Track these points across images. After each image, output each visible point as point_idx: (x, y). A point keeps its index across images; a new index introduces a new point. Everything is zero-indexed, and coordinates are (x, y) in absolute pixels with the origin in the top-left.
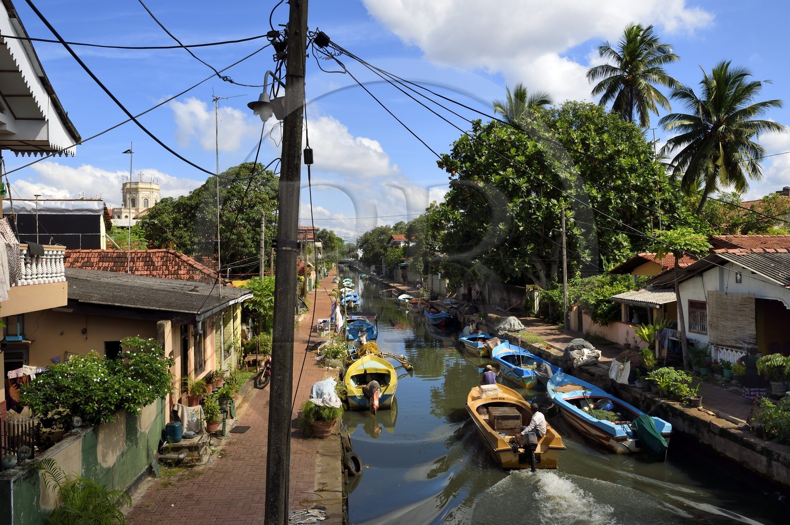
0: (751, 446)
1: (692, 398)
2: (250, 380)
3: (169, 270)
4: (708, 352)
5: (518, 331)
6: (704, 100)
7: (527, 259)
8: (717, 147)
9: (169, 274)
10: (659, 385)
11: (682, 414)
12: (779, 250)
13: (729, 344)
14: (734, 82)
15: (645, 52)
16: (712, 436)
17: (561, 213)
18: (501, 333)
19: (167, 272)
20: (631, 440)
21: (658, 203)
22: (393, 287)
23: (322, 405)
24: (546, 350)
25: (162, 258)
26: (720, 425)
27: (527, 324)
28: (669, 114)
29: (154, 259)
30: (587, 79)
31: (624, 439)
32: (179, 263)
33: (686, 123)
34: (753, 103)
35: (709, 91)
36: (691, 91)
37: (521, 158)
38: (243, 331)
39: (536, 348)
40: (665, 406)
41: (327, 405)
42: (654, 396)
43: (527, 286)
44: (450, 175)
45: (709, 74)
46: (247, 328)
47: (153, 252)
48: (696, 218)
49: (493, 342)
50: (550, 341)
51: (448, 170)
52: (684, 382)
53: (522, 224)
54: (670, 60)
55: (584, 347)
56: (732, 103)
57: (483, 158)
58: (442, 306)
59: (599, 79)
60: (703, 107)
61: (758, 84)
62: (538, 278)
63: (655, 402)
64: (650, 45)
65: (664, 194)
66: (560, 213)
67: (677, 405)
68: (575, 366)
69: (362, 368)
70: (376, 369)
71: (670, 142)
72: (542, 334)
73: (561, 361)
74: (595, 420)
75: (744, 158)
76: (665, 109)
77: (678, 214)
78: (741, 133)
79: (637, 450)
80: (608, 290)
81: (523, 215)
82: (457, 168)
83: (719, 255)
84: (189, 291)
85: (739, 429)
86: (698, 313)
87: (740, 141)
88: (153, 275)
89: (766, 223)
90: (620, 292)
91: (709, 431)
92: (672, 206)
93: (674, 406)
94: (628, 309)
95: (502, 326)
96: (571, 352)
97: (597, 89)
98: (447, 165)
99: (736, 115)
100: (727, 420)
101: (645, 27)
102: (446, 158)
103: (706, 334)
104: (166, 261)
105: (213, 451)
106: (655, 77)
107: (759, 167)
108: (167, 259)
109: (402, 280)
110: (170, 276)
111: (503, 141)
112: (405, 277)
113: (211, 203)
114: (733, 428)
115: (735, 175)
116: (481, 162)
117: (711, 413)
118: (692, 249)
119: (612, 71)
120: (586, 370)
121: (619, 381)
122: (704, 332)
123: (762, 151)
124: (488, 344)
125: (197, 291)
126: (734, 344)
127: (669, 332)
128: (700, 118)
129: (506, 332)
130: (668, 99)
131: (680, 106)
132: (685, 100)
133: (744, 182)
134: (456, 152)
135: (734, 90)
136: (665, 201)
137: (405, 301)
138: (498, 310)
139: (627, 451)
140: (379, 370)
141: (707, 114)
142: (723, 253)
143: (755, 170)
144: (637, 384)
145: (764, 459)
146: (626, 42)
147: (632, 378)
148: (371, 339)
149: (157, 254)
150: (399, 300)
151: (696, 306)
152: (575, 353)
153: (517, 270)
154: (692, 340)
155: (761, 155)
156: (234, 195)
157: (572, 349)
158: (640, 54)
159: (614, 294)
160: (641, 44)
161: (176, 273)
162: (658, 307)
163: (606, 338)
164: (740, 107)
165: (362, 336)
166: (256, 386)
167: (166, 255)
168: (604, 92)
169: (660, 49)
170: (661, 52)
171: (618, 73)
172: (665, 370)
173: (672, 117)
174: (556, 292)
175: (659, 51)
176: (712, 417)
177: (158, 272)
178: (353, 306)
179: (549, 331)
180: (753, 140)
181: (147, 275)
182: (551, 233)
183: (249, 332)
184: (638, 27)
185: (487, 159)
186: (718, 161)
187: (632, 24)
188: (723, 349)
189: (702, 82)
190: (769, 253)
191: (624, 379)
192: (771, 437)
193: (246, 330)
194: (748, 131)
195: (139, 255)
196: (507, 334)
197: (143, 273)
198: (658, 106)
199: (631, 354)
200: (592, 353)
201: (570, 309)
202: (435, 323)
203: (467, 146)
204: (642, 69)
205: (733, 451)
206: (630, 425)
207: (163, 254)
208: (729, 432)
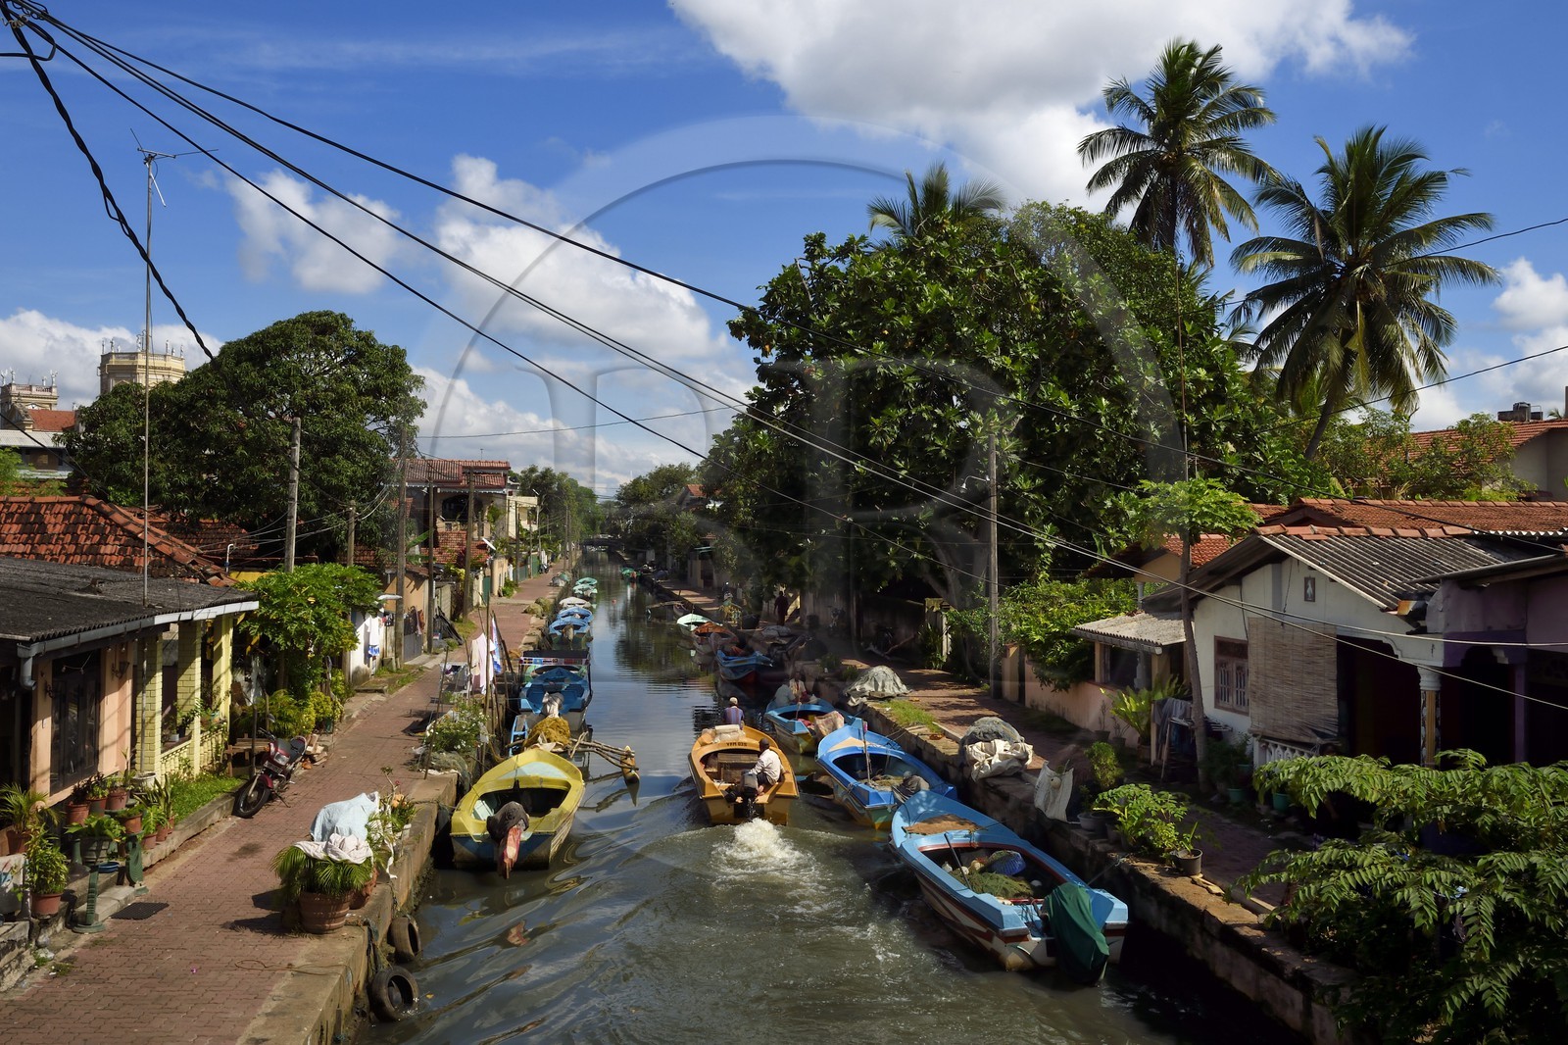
0: (1273, 966)
1: (1181, 855)
2: (225, 798)
3: (77, 544)
4: (1247, 753)
5: (888, 698)
6: (1327, 208)
7: (918, 542)
8: (1351, 311)
9: (75, 553)
10: (1120, 823)
11: (1154, 890)
12: (1401, 532)
13: (1286, 736)
14: (1390, 173)
15: (1205, 103)
16: (1208, 941)
17: (988, 441)
18: (854, 702)
19: (72, 549)
20: (1039, 939)
21: (1217, 426)
22: (679, 598)
23: (321, 855)
24: (929, 741)
25: (66, 516)
26: (1222, 918)
27: (914, 683)
28: (1256, 237)
29: (49, 518)
30: (1079, 158)
31: (1021, 937)
32: (104, 529)
33: (1288, 257)
34: (1430, 219)
35: (1338, 188)
36: (1299, 189)
37: (905, 321)
38: (235, 685)
39: (912, 735)
40: (1126, 870)
41: (334, 857)
42: (1111, 847)
43: (928, 600)
44: (758, 352)
45: (1340, 154)
46: (246, 679)
47: (48, 503)
48: (1300, 462)
49: (827, 722)
50: (945, 721)
51: (753, 343)
52: (1165, 818)
53: (906, 465)
54: (1255, 121)
55: (999, 737)
56: (1385, 217)
57: (826, 318)
58: (758, 641)
59: (1106, 158)
60: (1323, 225)
61: (1440, 178)
62: (944, 583)
63: (1109, 860)
64: (1214, 88)
65: (1231, 409)
66: (986, 441)
67: (1150, 871)
68: (974, 777)
69: (512, 776)
70: (541, 780)
71: (1252, 297)
72: (936, 706)
73: (953, 765)
74: (969, 894)
75: (1410, 340)
76: (1247, 225)
77: (1262, 454)
78: (1404, 282)
79: (1049, 961)
80: (1071, 613)
81: (908, 443)
82: (771, 337)
83: (1265, 539)
84: (78, 590)
85: (1259, 927)
86: (1232, 666)
87: (1401, 298)
88: (39, 557)
89: (1465, 478)
90: (1098, 617)
91: (1203, 930)
92: (1249, 436)
93: (1145, 873)
94: (1108, 654)
95: (858, 688)
96: (969, 748)
97: (1101, 178)
98: (749, 330)
99: (1391, 243)
100: (1246, 907)
101: (1204, 49)
102: (749, 313)
103: (1247, 714)
104: (76, 524)
105: (41, 962)
106: (1225, 157)
107: (1441, 357)
108: (77, 518)
109: (701, 583)
110: (78, 558)
111: (869, 282)
112: (707, 578)
113: (223, 399)
114: (1248, 925)
115: (1389, 374)
116: (821, 327)
117: (1216, 889)
118: (1216, 524)
119: (1133, 142)
120: (995, 787)
121: (1050, 814)
122: (1243, 709)
123: (1449, 322)
124: (817, 727)
125: (100, 592)
126: (1295, 737)
127: (1178, 706)
128: (1317, 249)
129: (865, 699)
130: (1251, 204)
131: (1275, 222)
132: (1286, 208)
133: (1408, 388)
134: (771, 302)
135: (1390, 190)
136: (1232, 424)
137: (688, 629)
138: (871, 652)
139: (1030, 964)
140: (548, 781)
141: (1331, 237)
142: (1276, 535)
143: (1432, 362)
144: (1084, 821)
145: (1298, 997)
146: (1165, 81)
147: (1073, 809)
148: (571, 710)
149: (57, 508)
150: (679, 626)
151: (1229, 650)
152: (976, 750)
153: (893, 564)
154: (1217, 725)
155: (1447, 332)
156: (275, 384)
157: (973, 739)
158: (1195, 106)
159: (1082, 621)
160: (1195, 85)
161: (94, 550)
162: (1159, 651)
163: (1066, 717)
164: (1403, 225)
165: (550, 703)
166: (235, 812)
167: (77, 510)
168: (1115, 185)
169: (1237, 96)
170: (1239, 103)
171: (1148, 146)
172: (1132, 789)
173: (1258, 244)
174: (976, 616)
175: (1235, 101)
176: (1213, 899)
177: (51, 547)
178: (571, 637)
179: (954, 701)
180: (1429, 297)
181: (23, 554)
182: (964, 486)
183: (250, 687)
184: (1192, 48)
185: (835, 320)
186: (1352, 341)
187: (1179, 40)
188: (1276, 746)
189: (1322, 170)
190: (1377, 536)
191: (1058, 811)
192: (1318, 948)
193: (244, 684)
194: (1417, 279)
195: (14, 508)
196: (865, 705)
197: (14, 548)
198: (1226, 216)
199: (1079, 754)
200: (1011, 750)
201: (1004, 652)
202: (734, 677)
203: (796, 291)
204: (1195, 139)
205: (1243, 978)
206: (1039, 906)
207: (71, 507)
208: (1236, 932)
